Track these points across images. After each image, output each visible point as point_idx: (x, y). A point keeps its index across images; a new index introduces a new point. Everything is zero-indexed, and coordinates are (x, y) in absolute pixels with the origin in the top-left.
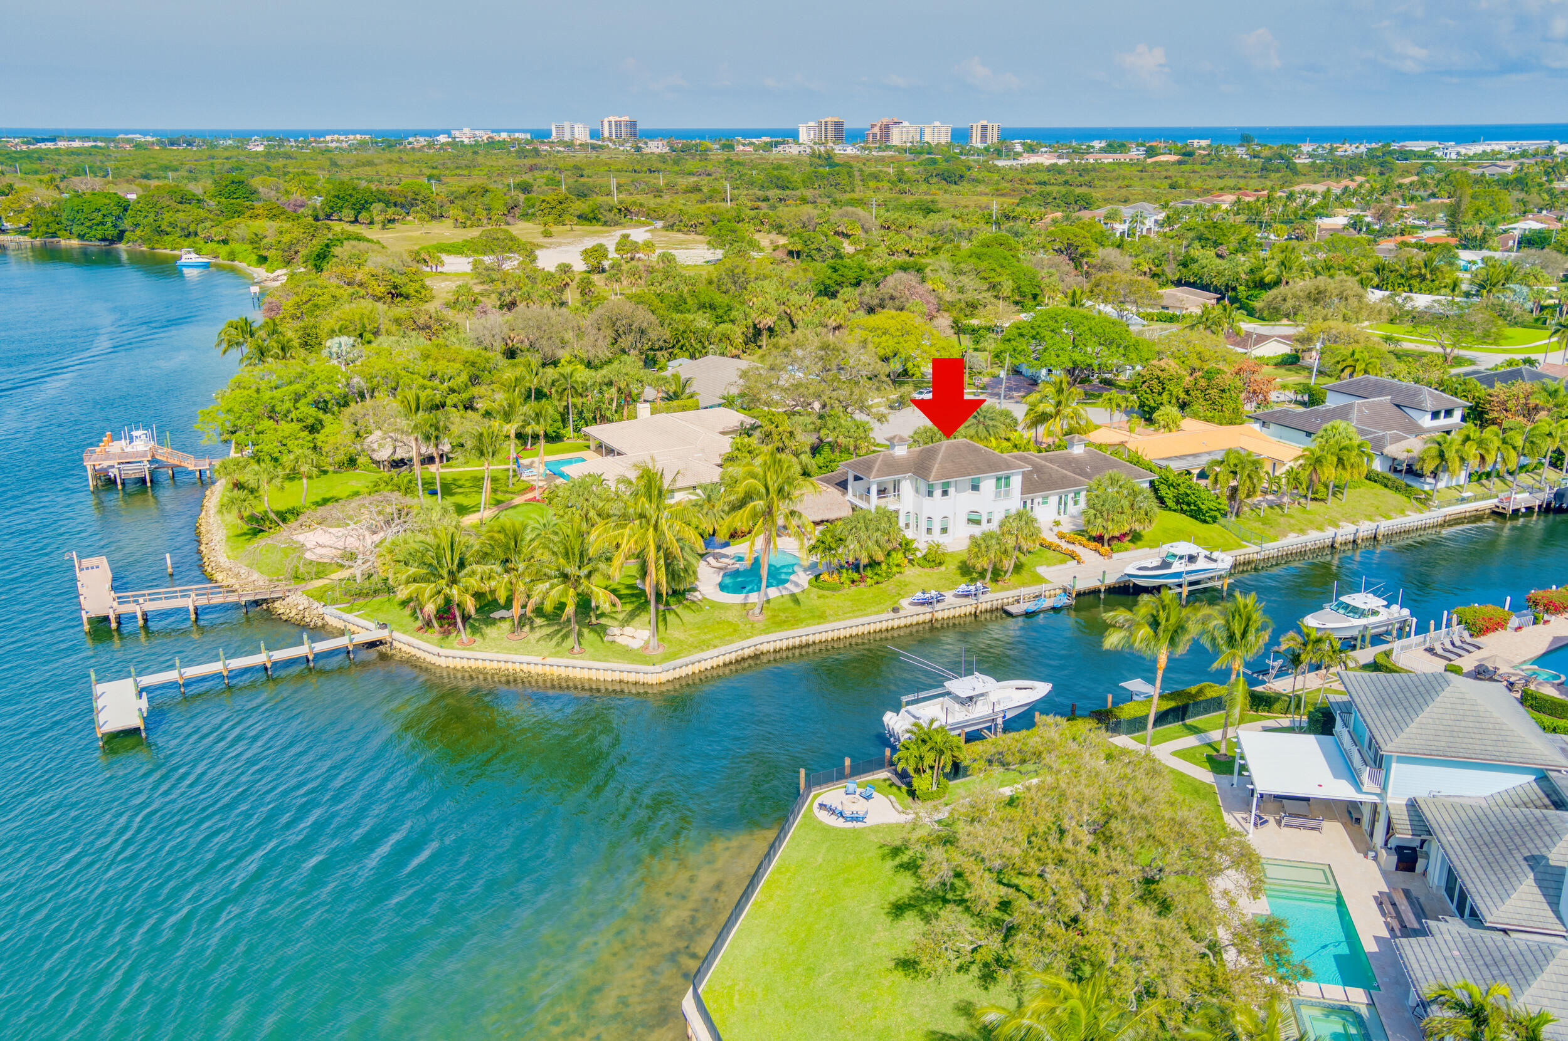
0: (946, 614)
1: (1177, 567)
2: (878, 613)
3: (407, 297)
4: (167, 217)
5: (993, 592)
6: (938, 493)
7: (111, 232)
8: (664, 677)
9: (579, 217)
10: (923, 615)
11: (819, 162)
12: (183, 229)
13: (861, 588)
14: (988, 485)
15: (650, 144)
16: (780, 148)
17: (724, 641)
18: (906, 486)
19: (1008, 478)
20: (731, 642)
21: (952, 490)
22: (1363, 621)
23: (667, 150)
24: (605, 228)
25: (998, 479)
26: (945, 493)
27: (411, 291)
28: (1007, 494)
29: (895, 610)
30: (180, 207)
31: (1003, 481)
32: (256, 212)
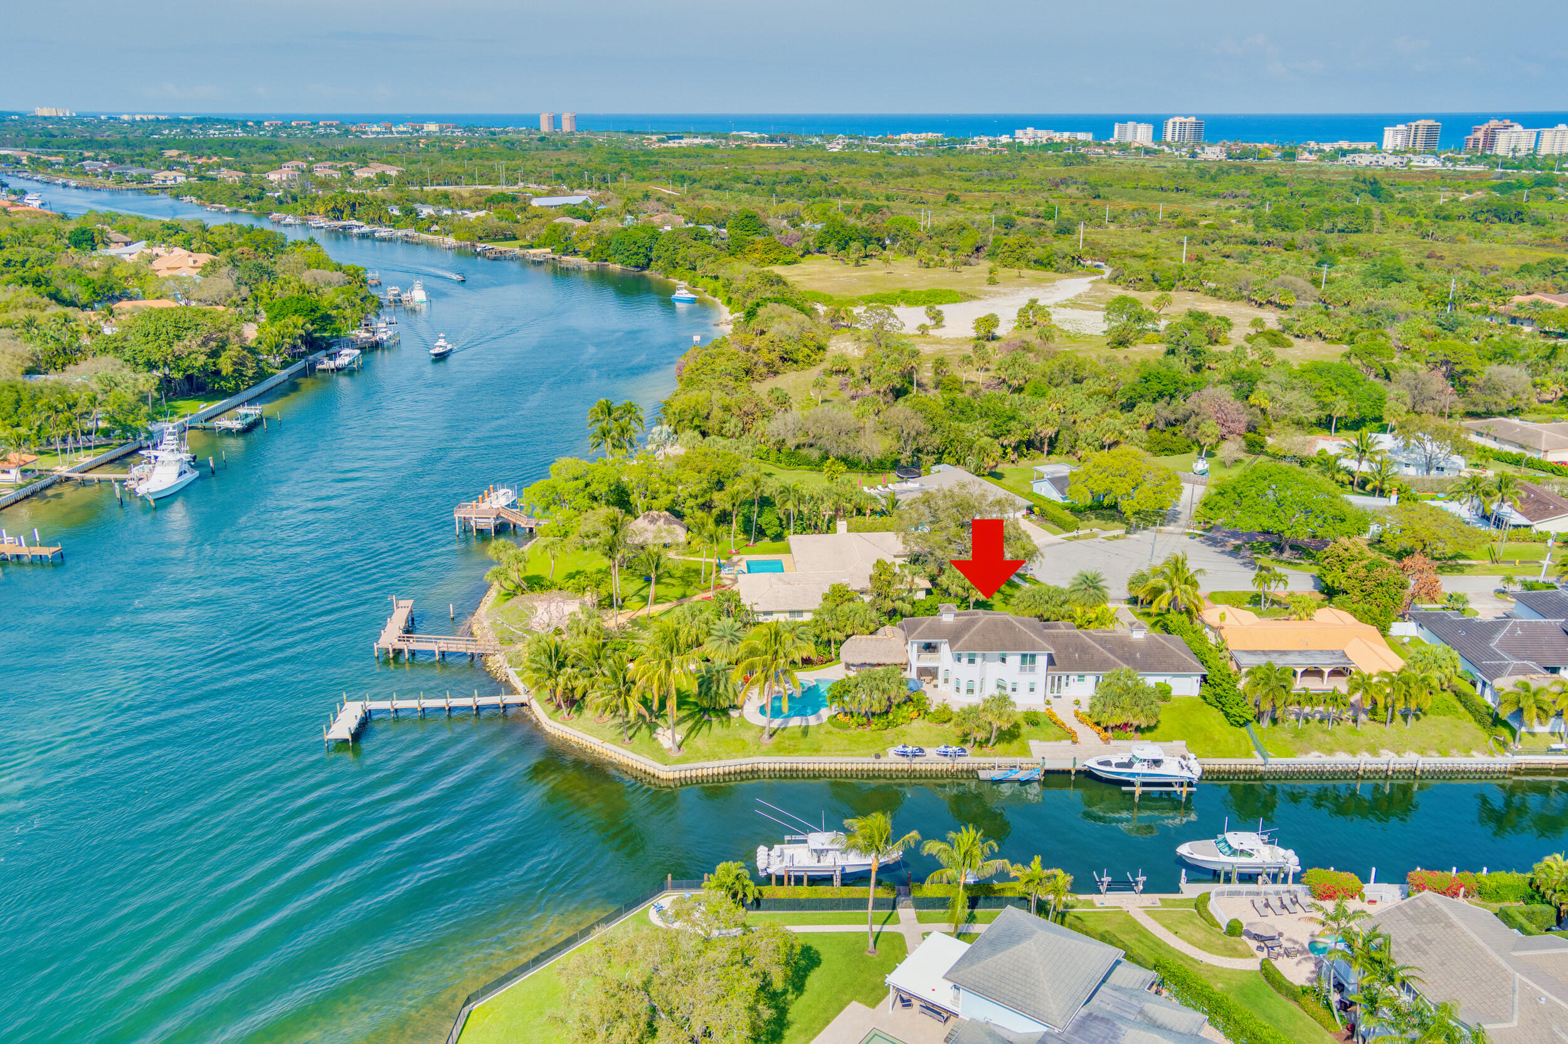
0: (923, 767)
1: (1137, 768)
2: (863, 756)
3: (796, 362)
4: (682, 252)
5: (973, 755)
6: (965, 660)
7: (643, 261)
8: (671, 776)
9: (1036, 262)
10: (904, 764)
11: (1362, 186)
12: (691, 263)
13: (867, 731)
14: (1014, 660)
15: (1207, 149)
16: (1349, 158)
17: (729, 756)
18: (945, 649)
19: (1033, 656)
20: (735, 757)
21: (978, 660)
22: (1233, 859)
23: (1223, 157)
24: (1057, 275)
25: (1024, 656)
26: (972, 661)
27: (800, 357)
28: (1032, 670)
29: (878, 756)
30: (694, 243)
31: (1028, 659)
32: (755, 246)
